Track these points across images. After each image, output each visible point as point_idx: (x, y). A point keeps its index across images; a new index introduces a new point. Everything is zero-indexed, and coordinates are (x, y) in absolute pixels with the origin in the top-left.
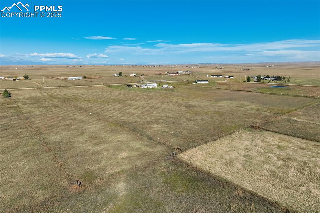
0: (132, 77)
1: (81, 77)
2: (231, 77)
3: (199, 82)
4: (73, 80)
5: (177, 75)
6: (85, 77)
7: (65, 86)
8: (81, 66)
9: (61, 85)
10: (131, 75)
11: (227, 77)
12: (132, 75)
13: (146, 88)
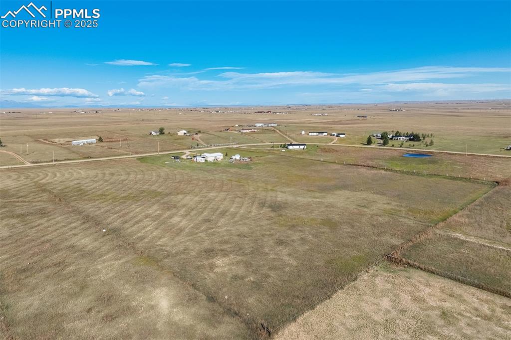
0: (181, 138)
1: (94, 140)
2: (341, 136)
3: (290, 147)
4: (81, 145)
5: (254, 131)
6: (100, 140)
7: (65, 160)
8: (96, 112)
9: (58, 159)
10: (178, 133)
11: (334, 135)
12: (181, 133)
13: (204, 161)
